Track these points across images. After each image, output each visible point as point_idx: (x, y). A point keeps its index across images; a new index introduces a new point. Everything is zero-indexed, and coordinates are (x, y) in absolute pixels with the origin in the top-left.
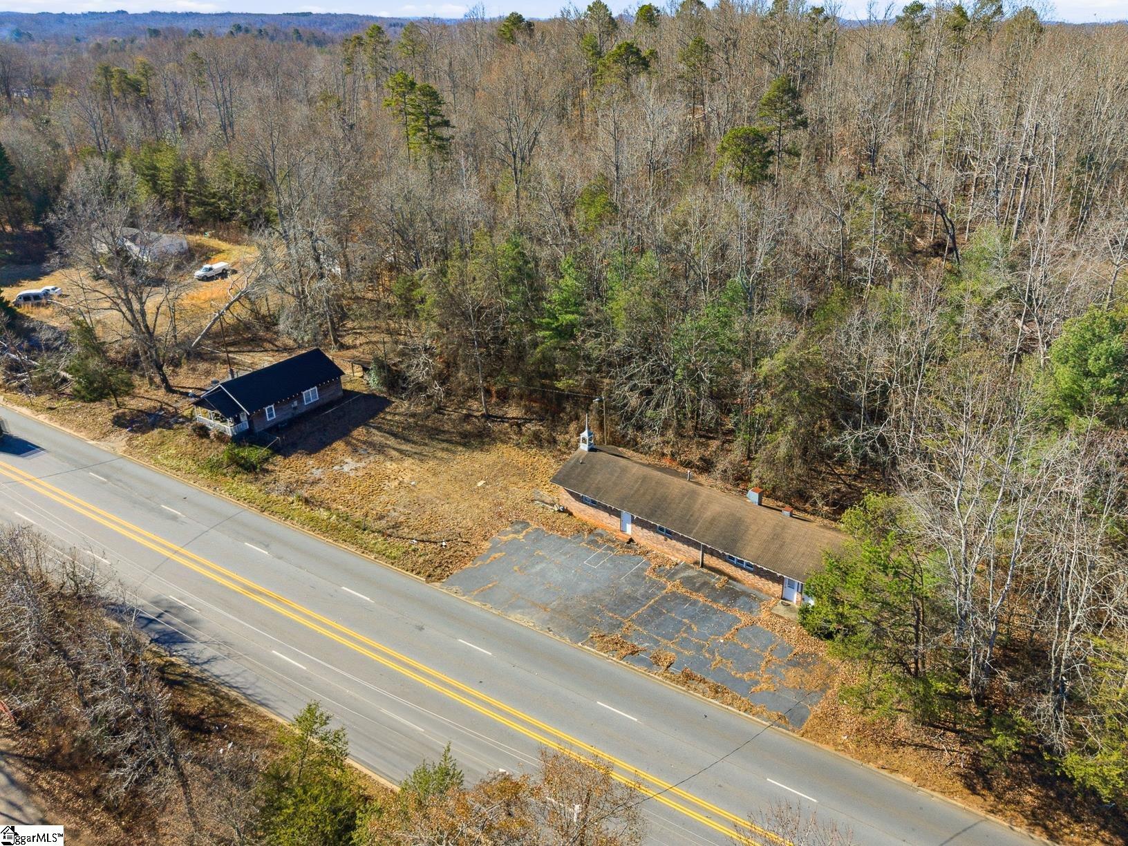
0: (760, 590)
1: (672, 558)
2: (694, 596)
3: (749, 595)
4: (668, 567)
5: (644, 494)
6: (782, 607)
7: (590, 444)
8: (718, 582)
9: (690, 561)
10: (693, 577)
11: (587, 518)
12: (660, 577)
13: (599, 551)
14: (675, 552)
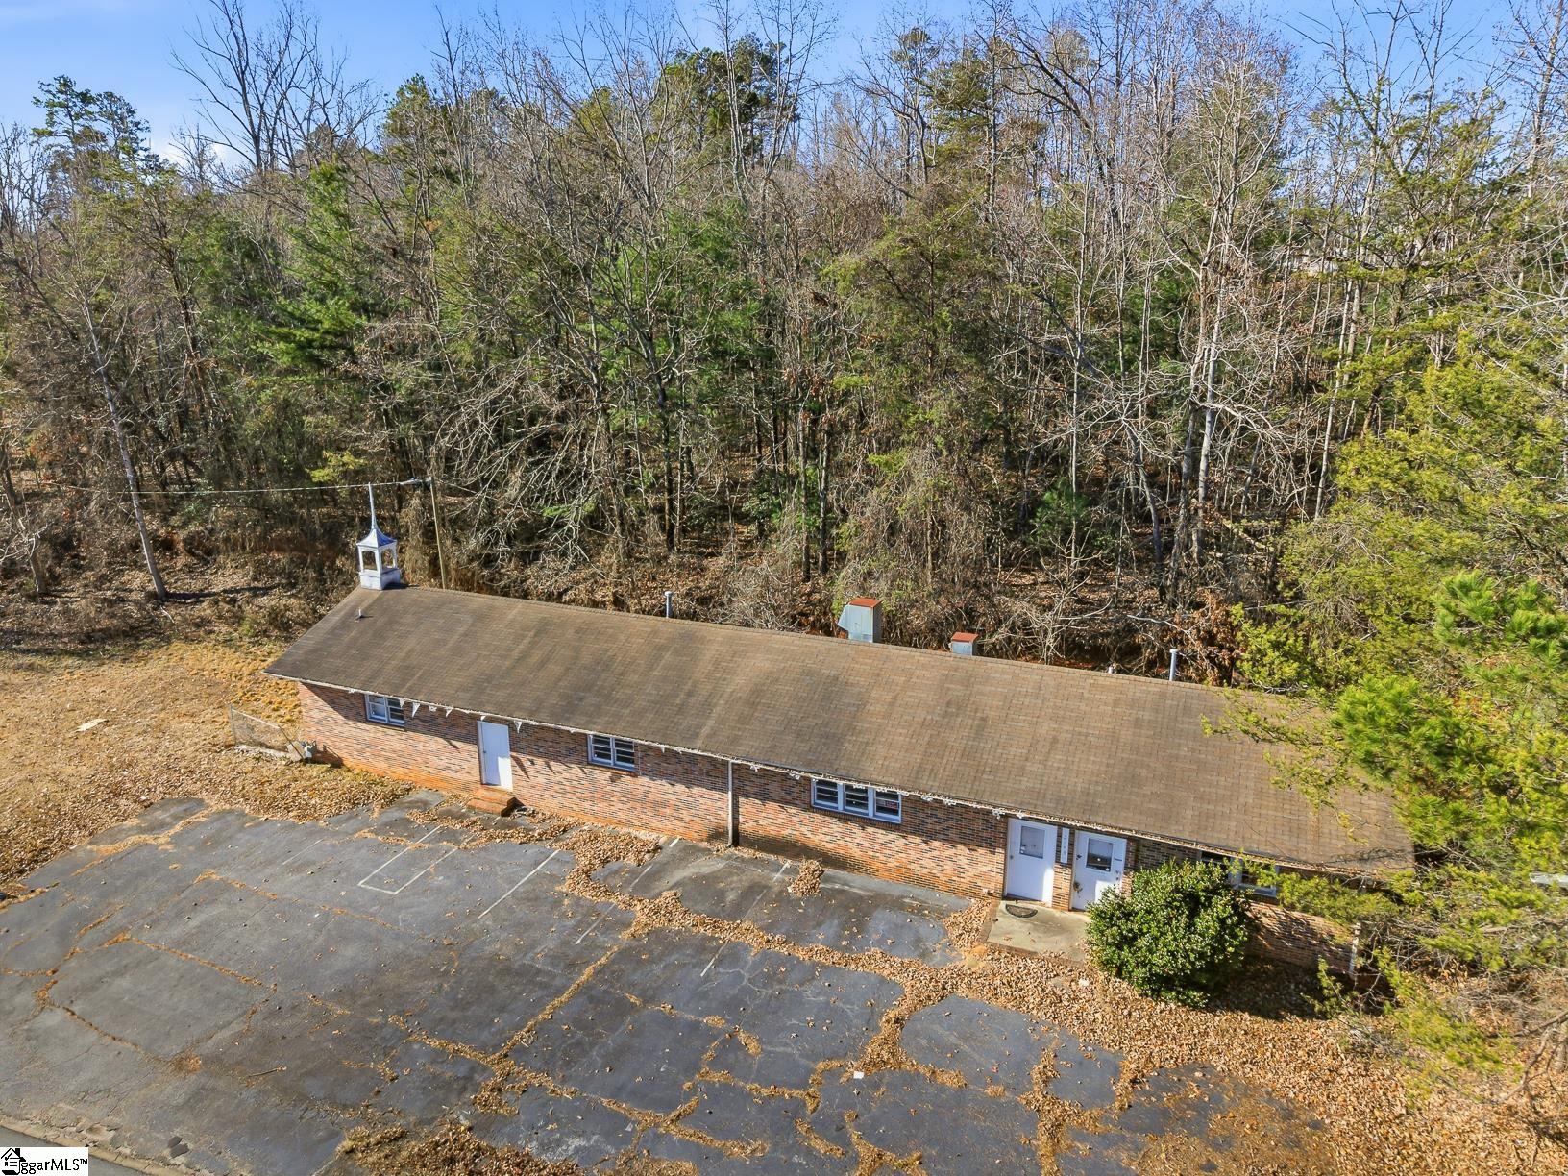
0: (928, 883)
1: (643, 834)
2: (727, 935)
3: (897, 904)
4: (631, 861)
5: (543, 663)
6: (1015, 924)
7: (385, 572)
8: (790, 877)
9: (696, 832)
10: (711, 879)
11: (382, 765)
12: (609, 892)
13: (412, 845)
14: (648, 816)
